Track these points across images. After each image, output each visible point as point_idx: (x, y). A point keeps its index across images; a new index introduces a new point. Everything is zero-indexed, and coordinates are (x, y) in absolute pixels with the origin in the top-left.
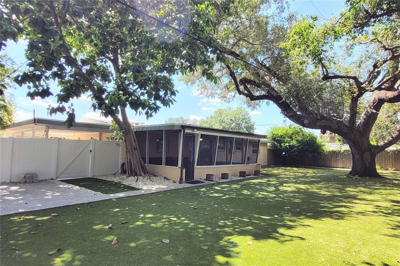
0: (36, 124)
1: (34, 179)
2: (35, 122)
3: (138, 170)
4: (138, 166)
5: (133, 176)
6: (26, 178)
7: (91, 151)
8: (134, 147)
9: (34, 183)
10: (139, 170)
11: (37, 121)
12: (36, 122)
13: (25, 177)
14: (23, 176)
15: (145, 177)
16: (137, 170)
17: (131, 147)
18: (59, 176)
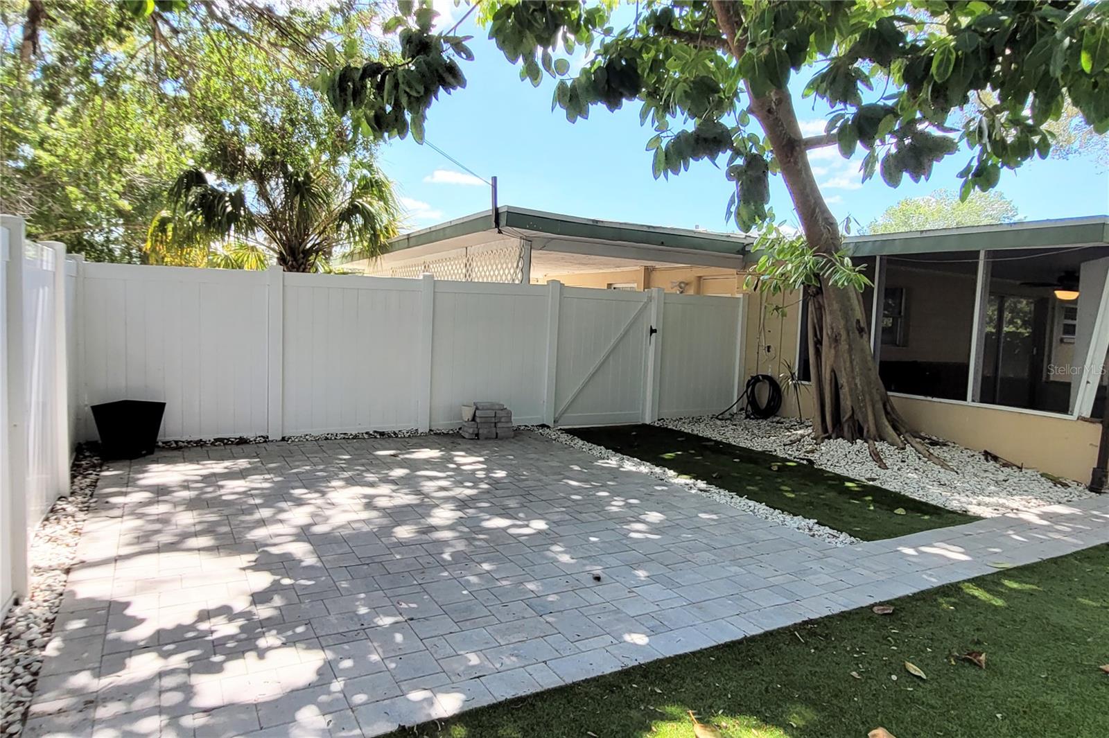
0: (500, 232)
1: (499, 425)
2: (497, 224)
3: (871, 417)
4: (872, 400)
5: (843, 438)
6: (478, 420)
7: (653, 331)
8: (858, 321)
9: (501, 439)
10: (874, 415)
11: (504, 219)
12: (503, 221)
13: (474, 419)
14: (467, 414)
15: (901, 445)
16: (866, 417)
17: (847, 321)
18: (561, 417)
